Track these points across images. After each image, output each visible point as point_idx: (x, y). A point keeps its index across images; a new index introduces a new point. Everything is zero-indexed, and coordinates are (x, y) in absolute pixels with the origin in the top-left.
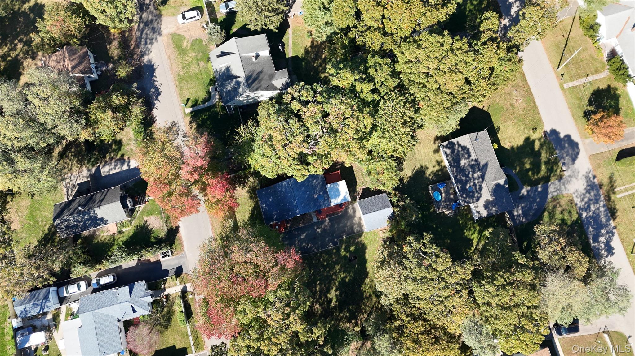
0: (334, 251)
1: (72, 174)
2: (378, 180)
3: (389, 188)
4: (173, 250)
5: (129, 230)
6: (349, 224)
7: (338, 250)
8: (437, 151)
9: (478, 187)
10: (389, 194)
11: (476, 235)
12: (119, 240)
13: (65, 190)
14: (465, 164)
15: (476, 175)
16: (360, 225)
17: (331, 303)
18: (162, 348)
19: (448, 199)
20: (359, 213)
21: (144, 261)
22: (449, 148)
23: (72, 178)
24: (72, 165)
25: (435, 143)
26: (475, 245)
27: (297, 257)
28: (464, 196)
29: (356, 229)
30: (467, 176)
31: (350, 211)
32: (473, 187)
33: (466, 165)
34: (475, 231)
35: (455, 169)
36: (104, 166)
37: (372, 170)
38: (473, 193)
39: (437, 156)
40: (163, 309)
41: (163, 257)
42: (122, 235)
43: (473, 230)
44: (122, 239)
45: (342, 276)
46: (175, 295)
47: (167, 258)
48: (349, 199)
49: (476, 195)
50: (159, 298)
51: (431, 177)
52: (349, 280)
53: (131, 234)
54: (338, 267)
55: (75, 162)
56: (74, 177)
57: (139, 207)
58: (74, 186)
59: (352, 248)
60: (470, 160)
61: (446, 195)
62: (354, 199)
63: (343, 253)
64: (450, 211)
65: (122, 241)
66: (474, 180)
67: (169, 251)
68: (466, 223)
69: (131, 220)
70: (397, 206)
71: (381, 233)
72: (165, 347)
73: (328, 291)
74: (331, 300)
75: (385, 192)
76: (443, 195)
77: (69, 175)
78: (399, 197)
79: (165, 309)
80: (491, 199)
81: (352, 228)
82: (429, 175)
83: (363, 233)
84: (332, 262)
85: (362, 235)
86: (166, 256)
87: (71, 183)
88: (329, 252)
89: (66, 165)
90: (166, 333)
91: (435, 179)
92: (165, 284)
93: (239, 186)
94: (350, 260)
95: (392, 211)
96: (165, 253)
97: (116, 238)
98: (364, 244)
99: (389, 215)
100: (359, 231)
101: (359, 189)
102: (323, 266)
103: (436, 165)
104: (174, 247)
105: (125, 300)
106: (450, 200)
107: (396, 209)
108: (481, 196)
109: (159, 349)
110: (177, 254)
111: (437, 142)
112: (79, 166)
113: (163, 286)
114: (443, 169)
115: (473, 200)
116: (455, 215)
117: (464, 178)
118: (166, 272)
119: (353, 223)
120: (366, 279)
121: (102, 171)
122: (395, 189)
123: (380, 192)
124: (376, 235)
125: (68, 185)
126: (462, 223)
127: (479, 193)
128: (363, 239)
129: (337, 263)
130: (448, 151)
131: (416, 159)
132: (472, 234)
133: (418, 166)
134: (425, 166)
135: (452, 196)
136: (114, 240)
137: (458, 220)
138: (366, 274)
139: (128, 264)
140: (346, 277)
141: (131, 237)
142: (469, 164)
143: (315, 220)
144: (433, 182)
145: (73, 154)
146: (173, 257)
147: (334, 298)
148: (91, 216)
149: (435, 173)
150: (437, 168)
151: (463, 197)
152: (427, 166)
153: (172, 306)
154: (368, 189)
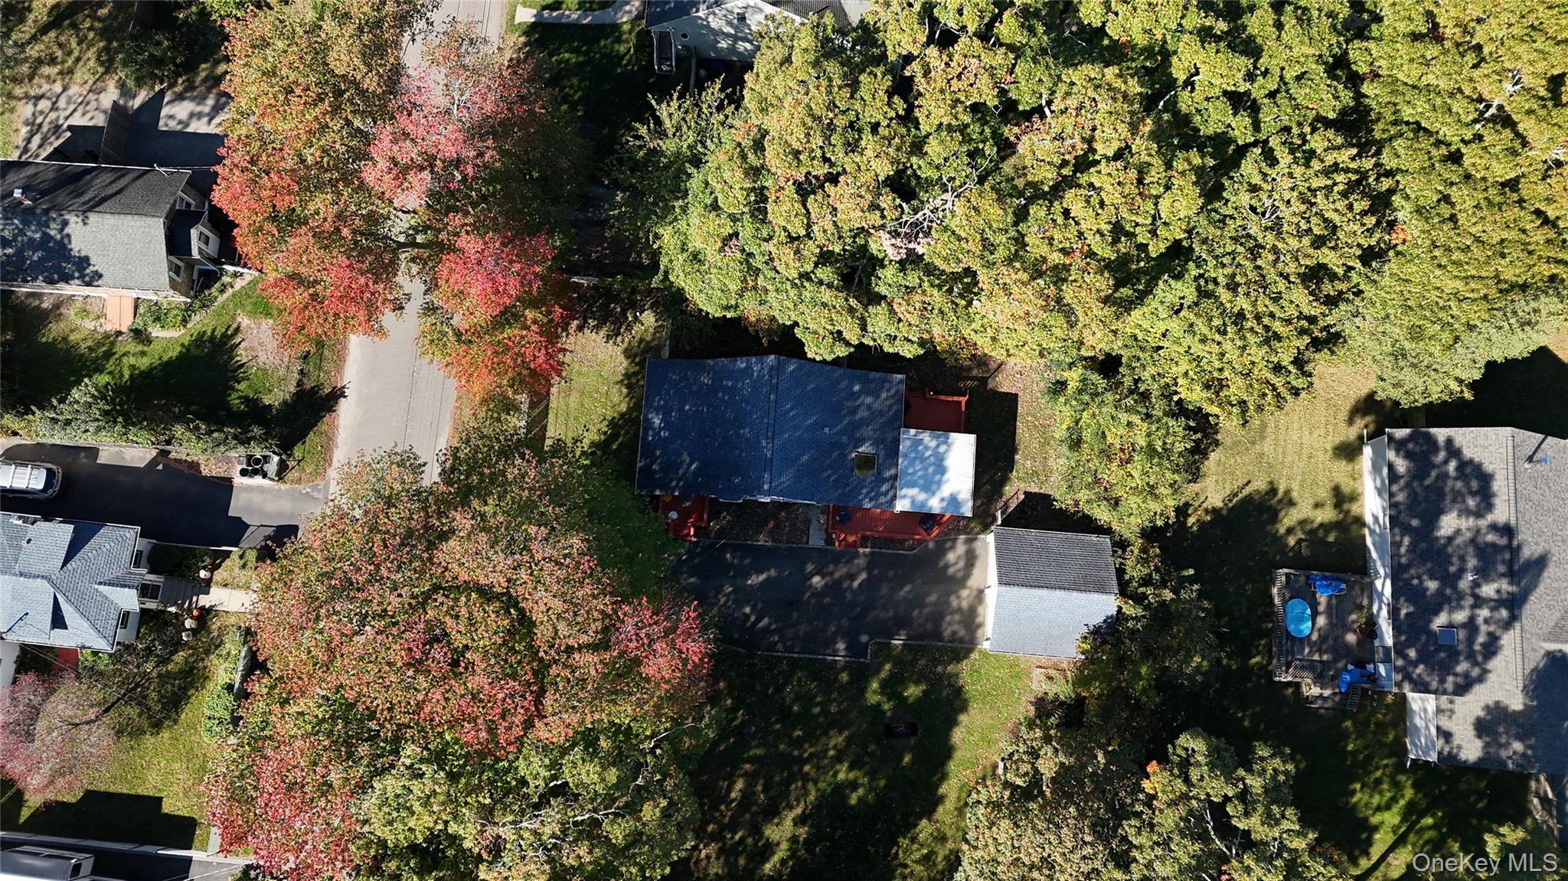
0: (844, 677)
1: (65, 89)
2: (1097, 481)
3: (1130, 520)
4: (291, 464)
5: (170, 338)
6: (933, 598)
7: (861, 676)
8: (1348, 452)
9: (1481, 639)
10: (1121, 544)
11: (1391, 818)
12: (125, 360)
13: (24, 131)
14: (1458, 532)
15: (1488, 590)
16: (970, 620)
17: (766, 860)
18: (113, 789)
19: (1330, 640)
20: (988, 572)
21: (178, 461)
22: (1409, 456)
23: (62, 103)
24: (78, 59)
25: (1351, 421)
26: (1376, 852)
27: (695, 649)
28: (1412, 653)
29: (951, 626)
30: (1450, 580)
31: (954, 556)
32: (1462, 634)
33: (1459, 540)
34: (1394, 800)
35: (1406, 540)
36: (180, 97)
37: (1087, 435)
38: (1454, 655)
39: (1340, 472)
40: (172, 653)
41: (244, 473)
42: (140, 348)
43: (1388, 795)
44: (135, 360)
45: (841, 776)
46: (232, 620)
47: (258, 480)
48: (967, 510)
49: (1462, 667)
50: (173, 609)
51: (1292, 541)
52: (860, 799)
53: (174, 353)
54: (838, 740)
55: (91, 54)
56: (68, 103)
57: (235, 275)
58: (56, 129)
59: (913, 691)
60: (1483, 523)
61: (1331, 624)
62: (983, 518)
63: (873, 694)
64: (1327, 693)
65: (132, 367)
66: (1474, 607)
67: (276, 459)
68: (1369, 759)
69: (189, 309)
70: (1139, 599)
71: (1038, 673)
72: (124, 789)
73: (772, 812)
74: (769, 848)
75: (1107, 531)
76: (1321, 621)
77: (58, 88)
78: (1157, 569)
79: (180, 657)
80: (1516, 702)
81: (938, 617)
82: (1290, 531)
83: (970, 650)
84: (825, 712)
85: (966, 656)
86: (255, 472)
87: (53, 115)
88: (823, 673)
89: (59, 53)
90: (149, 741)
91: (1305, 552)
92: (214, 567)
93: (597, 328)
94: (889, 732)
95: (1113, 611)
96: (258, 461)
97: (119, 349)
98: (958, 691)
99: (1098, 619)
100: (962, 640)
101: (1015, 490)
102: (785, 714)
103: (1329, 503)
104: (298, 452)
105: (42, 569)
106: (1340, 650)
107: (1130, 610)
108: (1480, 679)
109: (103, 788)
110: (299, 481)
111: (1359, 422)
112: (101, 70)
113: (203, 574)
114: (1349, 526)
115: (1442, 681)
116: (1341, 710)
117: (1432, 585)
118: (236, 530)
119: (948, 603)
120: (924, 822)
121: (164, 112)
122: (1150, 534)
123: (1086, 524)
124: (1017, 676)
125: (39, 120)
126: (1354, 753)
127: (1475, 664)
128: (966, 672)
129: (838, 723)
130: (1402, 465)
131: (1262, 455)
132: (1379, 809)
133: (1260, 484)
134: (1288, 492)
135: (1351, 638)
136: (108, 354)
137: (1344, 736)
138: (931, 803)
139: (120, 454)
140: (854, 785)
141: (168, 366)
142: (1473, 541)
143: (816, 540)
144: (1296, 561)
145: (97, 25)
146: (283, 487)
147: (784, 846)
148: (47, 237)
149: (1312, 532)
150: (1327, 515)
151: (1405, 657)
152: (1295, 495)
153: (207, 653)
154: (1046, 499)
